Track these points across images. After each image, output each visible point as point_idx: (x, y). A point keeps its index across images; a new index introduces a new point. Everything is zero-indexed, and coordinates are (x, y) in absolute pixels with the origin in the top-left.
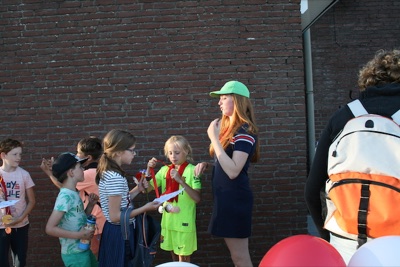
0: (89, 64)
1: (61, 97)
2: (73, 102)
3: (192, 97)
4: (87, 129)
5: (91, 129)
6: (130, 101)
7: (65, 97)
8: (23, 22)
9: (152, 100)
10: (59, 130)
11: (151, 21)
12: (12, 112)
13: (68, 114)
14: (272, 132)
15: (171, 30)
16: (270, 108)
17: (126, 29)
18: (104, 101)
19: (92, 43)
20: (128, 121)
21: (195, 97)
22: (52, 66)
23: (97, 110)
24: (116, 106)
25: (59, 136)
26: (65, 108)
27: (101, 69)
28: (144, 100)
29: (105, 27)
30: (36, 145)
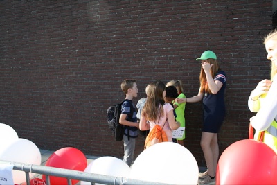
0: (134, 37)
1: (118, 57)
2: (125, 59)
4: (133, 75)
5: (135, 75)
6: (157, 59)
7: (121, 56)
8: (99, 14)
9: (171, 58)
10: (117, 76)
11: (171, 9)
12: (92, 65)
13: (123, 66)
14: (248, 80)
15: (183, 15)
16: (247, 64)
17: (156, 15)
18: (143, 59)
19: (136, 25)
20: (156, 71)
22: (114, 39)
23: (138, 64)
24: (149, 62)
26: (121, 63)
27: (141, 40)
28: (166, 58)
29: (144, 15)
30: (104, 84)
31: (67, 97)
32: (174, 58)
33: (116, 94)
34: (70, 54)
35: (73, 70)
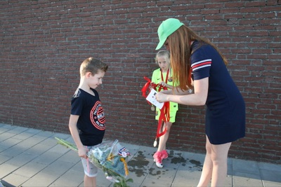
1: (121, 17)
2: (129, 21)
3: (223, 16)
4: (139, 41)
5: (142, 41)
7: (124, 17)
9: (189, 19)
10: (120, 42)
12: (88, 28)
13: (126, 29)
18: (152, 19)
21: (225, 16)
23: (147, 26)
25: (120, 46)
26: (124, 25)
28: (183, 19)
30: (104, 52)
31: (59, 69)
32: (193, 18)
33: (118, 65)
34: (60, 15)
35: (66, 36)
